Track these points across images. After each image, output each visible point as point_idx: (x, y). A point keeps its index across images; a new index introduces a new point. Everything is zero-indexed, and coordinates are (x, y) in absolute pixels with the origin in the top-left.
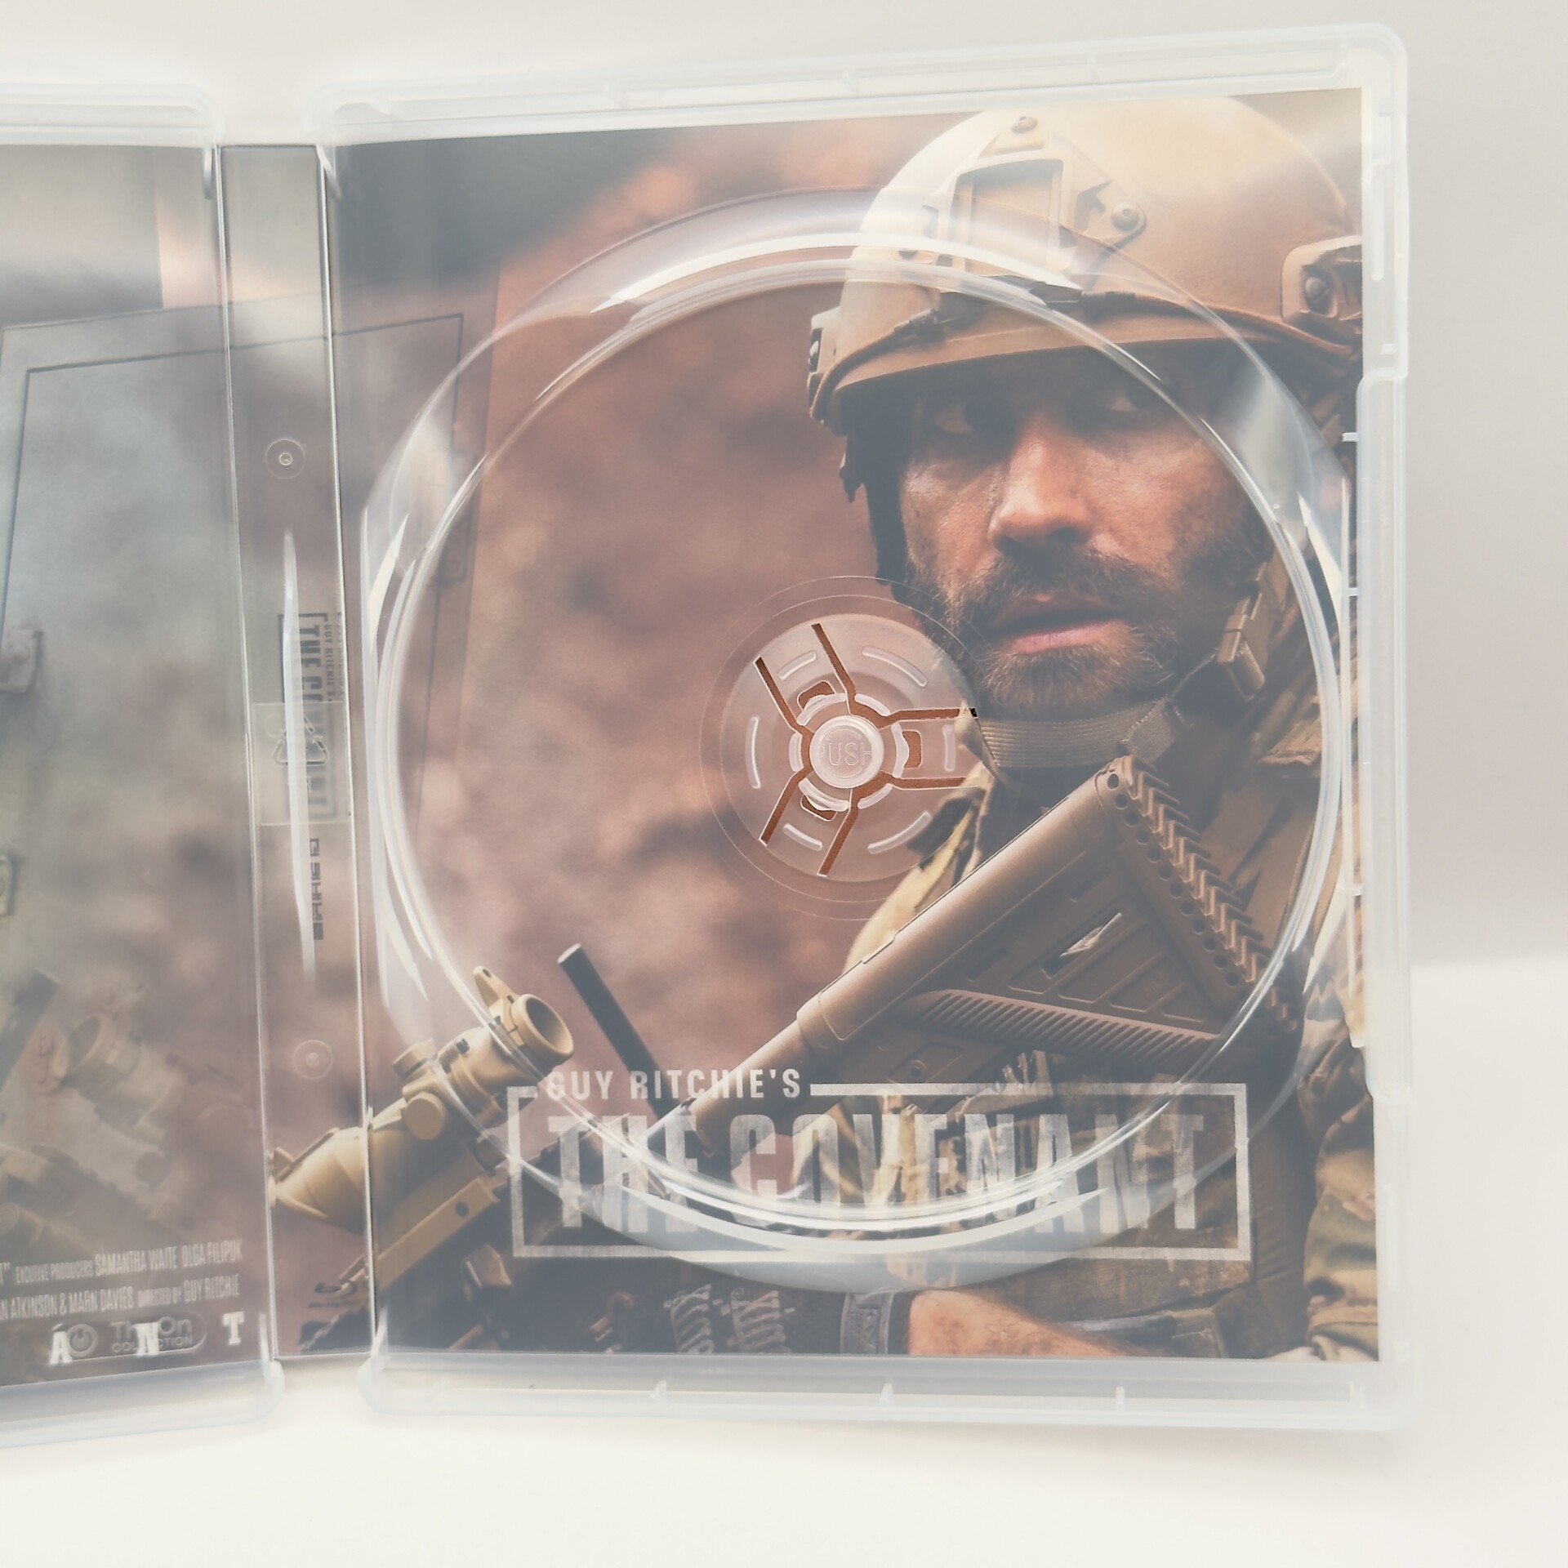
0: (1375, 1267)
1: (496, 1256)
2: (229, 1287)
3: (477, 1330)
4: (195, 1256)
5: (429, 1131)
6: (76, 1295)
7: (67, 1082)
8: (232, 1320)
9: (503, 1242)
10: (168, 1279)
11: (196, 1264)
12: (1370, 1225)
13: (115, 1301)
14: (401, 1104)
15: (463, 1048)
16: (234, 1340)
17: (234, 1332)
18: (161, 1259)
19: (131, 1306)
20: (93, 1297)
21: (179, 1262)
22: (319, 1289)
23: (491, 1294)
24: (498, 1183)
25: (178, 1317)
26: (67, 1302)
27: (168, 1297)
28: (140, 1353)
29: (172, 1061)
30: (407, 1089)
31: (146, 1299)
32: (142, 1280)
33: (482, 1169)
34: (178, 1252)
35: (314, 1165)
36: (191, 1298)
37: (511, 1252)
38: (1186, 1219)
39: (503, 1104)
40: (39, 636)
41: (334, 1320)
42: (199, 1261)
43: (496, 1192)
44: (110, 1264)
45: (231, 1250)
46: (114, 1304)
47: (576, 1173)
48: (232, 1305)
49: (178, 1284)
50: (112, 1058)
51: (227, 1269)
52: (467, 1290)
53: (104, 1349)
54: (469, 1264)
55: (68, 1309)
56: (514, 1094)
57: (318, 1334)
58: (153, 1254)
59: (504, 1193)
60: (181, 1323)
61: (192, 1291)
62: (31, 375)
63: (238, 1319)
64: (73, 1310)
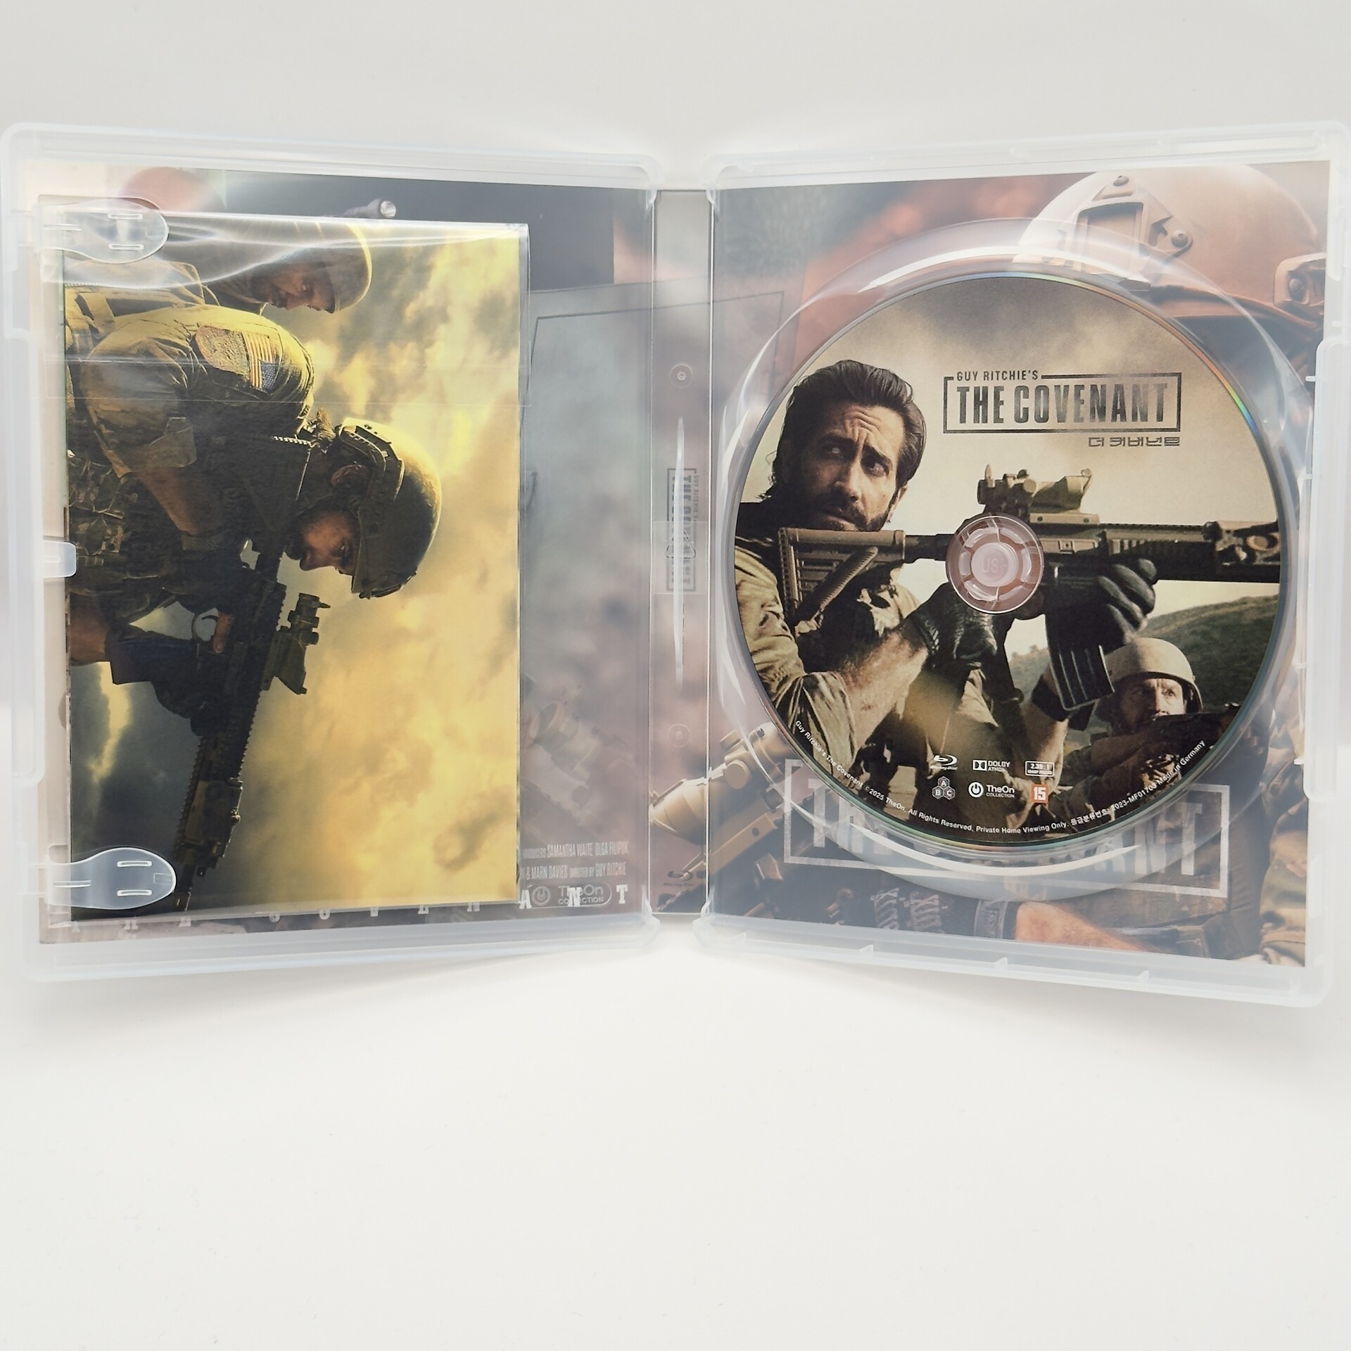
0: (1305, 907)
1: (775, 861)
2: (621, 869)
3: (761, 905)
4: (603, 849)
5: (739, 784)
6: (536, 868)
7: (537, 741)
8: (622, 889)
9: (780, 854)
10: (587, 862)
11: (603, 854)
12: (1303, 880)
13: (558, 873)
14: (724, 766)
15: (761, 734)
16: (622, 901)
17: (622, 896)
18: (584, 850)
19: (565, 877)
20: (545, 870)
21: (593, 852)
22: (671, 874)
23: (769, 883)
24: (778, 817)
25: (595, 885)
26: (530, 872)
27: (587, 872)
28: (570, 905)
29: (596, 732)
30: (727, 758)
31: (575, 873)
32: (573, 861)
33: (768, 808)
34: (594, 846)
35: (671, 800)
36: (599, 874)
37: (783, 860)
38: (1188, 869)
39: (783, 770)
40: (535, 475)
41: (679, 894)
42: (605, 852)
43: (775, 822)
44: (555, 850)
45: (622, 847)
46: (556, 875)
47: (823, 814)
48: (622, 880)
49: (593, 865)
50: (563, 728)
51: (619, 858)
52: (756, 881)
53: (551, 903)
54: (758, 865)
55: (531, 877)
56: (790, 763)
57: (668, 902)
58: (579, 846)
59: (780, 824)
60: (597, 888)
61: (600, 869)
62: (539, 321)
63: (624, 889)
64: (533, 878)
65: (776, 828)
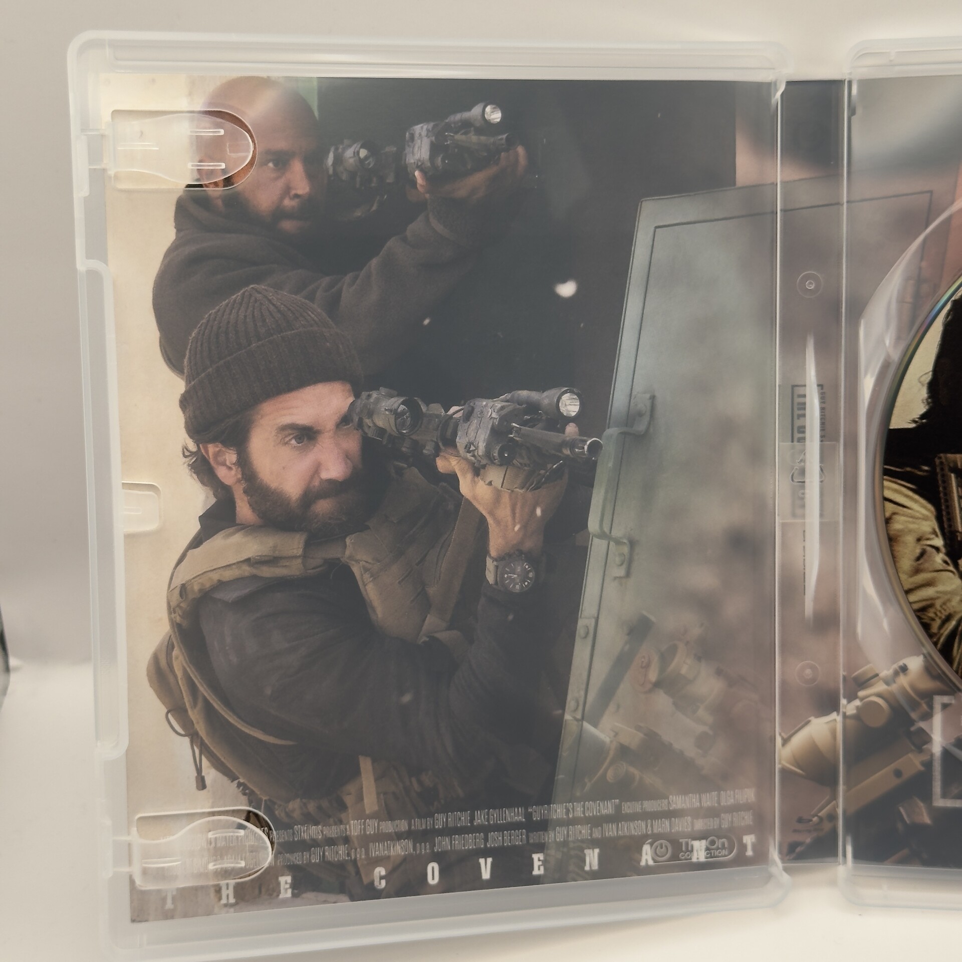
1: (921, 804)
2: (747, 819)
3: (906, 851)
4: (729, 798)
5: (878, 721)
6: (657, 821)
7: (657, 685)
8: (749, 840)
9: (927, 797)
10: (713, 813)
11: (729, 803)
13: (682, 826)
14: (857, 703)
15: (904, 669)
16: (749, 853)
17: (749, 848)
18: (708, 800)
19: (689, 829)
20: (667, 823)
21: (719, 802)
22: (800, 820)
23: (917, 829)
24: (925, 758)
25: (719, 837)
26: (652, 826)
27: (713, 824)
28: (694, 860)
29: (719, 673)
30: (861, 694)
31: (700, 825)
32: (696, 813)
33: (913, 748)
34: (719, 796)
35: (799, 739)
36: (725, 825)
37: (931, 803)
39: (931, 707)
40: (653, 398)
41: (808, 840)
42: (731, 801)
43: (923, 764)
44: (678, 802)
45: (749, 795)
46: (679, 828)
48: (748, 830)
49: (718, 816)
50: (684, 670)
51: (746, 807)
52: (900, 826)
53: (675, 857)
54: (902, 810)
55: (652, 830)
56: (939, 700)
57: (799, 849)
58: (704, 796)
59: (929, 765)
60: (722, 841)
61: (726, 821)
62: (657, 230)
63: (751, 839)
64: (655, 831)
65: (922, 768)
